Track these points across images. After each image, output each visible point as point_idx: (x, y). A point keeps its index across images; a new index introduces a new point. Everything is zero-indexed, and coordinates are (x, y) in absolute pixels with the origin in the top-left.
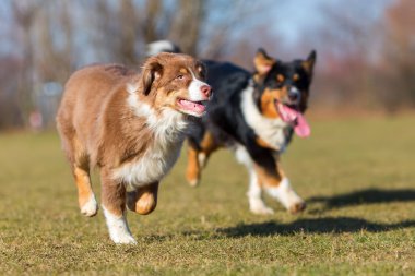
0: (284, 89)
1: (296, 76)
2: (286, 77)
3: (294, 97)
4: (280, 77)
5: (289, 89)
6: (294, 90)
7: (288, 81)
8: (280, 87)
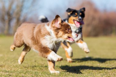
0: (77, 17)
1: (81, 14)
2: (78, 14)
3: (80, 19)
4: (76, 14)
5: (79, 17)
6: (80, 18)
7: (78, 15)
8: (76, 16)
